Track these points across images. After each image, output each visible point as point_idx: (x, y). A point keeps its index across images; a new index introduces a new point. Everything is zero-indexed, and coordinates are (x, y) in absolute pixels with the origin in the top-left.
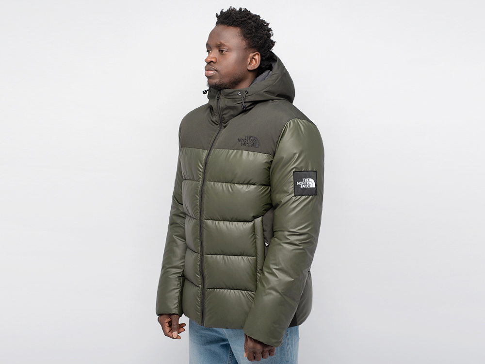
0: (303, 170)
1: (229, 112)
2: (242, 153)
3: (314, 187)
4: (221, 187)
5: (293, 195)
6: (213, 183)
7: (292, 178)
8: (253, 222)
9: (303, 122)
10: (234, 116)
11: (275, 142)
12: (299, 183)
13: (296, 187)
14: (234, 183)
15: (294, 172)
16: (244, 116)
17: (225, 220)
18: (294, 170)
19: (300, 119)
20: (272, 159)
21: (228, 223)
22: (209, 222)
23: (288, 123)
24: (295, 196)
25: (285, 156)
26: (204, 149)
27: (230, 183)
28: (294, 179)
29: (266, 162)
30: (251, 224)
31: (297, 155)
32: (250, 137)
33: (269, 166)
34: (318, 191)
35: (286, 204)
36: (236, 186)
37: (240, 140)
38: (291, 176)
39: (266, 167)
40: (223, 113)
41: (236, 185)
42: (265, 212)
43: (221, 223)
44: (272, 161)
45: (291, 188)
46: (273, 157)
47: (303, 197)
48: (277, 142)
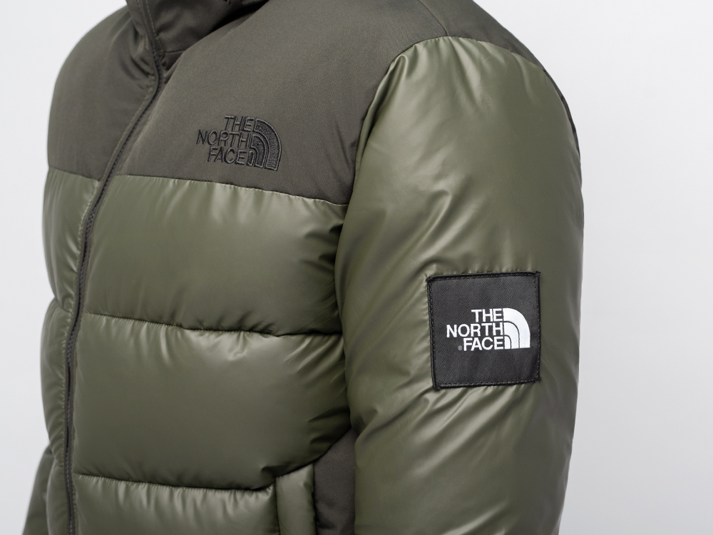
0: (475, 268)
1: (178, 17)
2: (210, 192)
3: (526, 344)
4: (132, 342)
5: (429, 383)
6: (104, 319)
7: (424, 305)
8: (270, 490)
9: (482, 49)
10: (197, 34)
11: (348, 143)
12: (452, 331)
13: (442, 348)
14: (180, 326)
15: (430, 281)
16: (232, 31)
17: (154, 479)
18: (431, 272)
19: (467, 36)
20: (336, 221)
21: (165, 492)
22: (96, 483)
23: (407, 56)
24: (436, 388)
25: (390, 208)
26: (90, 176)
27: (169, 324)
28: (431, 313)
29: (313, 235)
30: (264, 497)
31: (446, 202)
32: (244, 120)
33: (326, 248)
34: (545, 361)
35: (398, 424)
36: (187, 340)
37: (202, 137)
38: (419, 300)
39: (314, 257)
40: (158, 24)
41: (188, 332)
42: (324, 446)
43: (141, 490)
44: (338, 230)
45: (419, 353)
46: (345, 210)
47: (475, 395)
48: (356, 144)
